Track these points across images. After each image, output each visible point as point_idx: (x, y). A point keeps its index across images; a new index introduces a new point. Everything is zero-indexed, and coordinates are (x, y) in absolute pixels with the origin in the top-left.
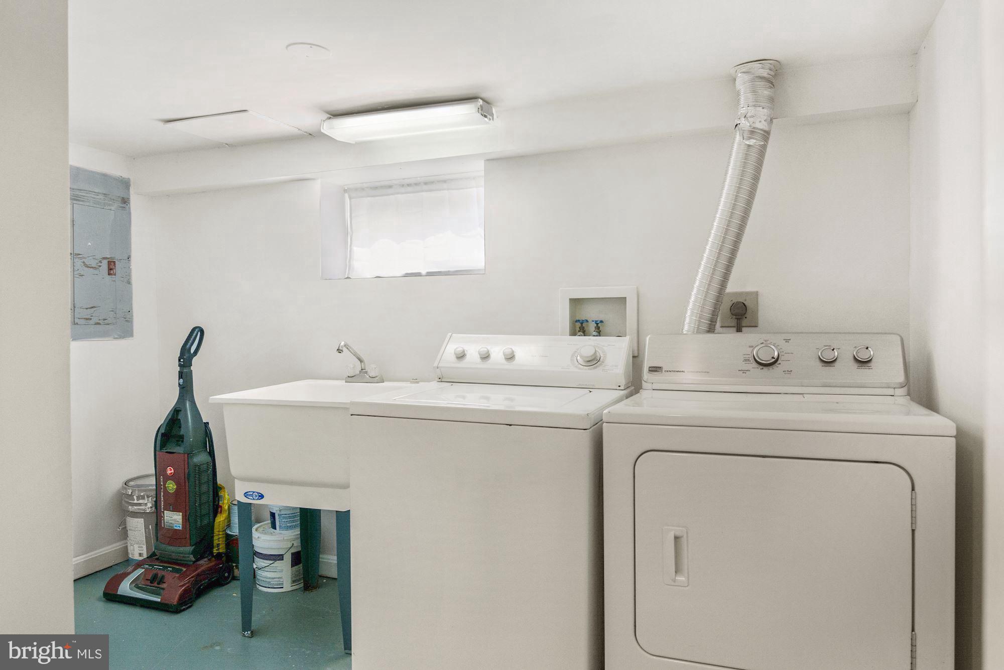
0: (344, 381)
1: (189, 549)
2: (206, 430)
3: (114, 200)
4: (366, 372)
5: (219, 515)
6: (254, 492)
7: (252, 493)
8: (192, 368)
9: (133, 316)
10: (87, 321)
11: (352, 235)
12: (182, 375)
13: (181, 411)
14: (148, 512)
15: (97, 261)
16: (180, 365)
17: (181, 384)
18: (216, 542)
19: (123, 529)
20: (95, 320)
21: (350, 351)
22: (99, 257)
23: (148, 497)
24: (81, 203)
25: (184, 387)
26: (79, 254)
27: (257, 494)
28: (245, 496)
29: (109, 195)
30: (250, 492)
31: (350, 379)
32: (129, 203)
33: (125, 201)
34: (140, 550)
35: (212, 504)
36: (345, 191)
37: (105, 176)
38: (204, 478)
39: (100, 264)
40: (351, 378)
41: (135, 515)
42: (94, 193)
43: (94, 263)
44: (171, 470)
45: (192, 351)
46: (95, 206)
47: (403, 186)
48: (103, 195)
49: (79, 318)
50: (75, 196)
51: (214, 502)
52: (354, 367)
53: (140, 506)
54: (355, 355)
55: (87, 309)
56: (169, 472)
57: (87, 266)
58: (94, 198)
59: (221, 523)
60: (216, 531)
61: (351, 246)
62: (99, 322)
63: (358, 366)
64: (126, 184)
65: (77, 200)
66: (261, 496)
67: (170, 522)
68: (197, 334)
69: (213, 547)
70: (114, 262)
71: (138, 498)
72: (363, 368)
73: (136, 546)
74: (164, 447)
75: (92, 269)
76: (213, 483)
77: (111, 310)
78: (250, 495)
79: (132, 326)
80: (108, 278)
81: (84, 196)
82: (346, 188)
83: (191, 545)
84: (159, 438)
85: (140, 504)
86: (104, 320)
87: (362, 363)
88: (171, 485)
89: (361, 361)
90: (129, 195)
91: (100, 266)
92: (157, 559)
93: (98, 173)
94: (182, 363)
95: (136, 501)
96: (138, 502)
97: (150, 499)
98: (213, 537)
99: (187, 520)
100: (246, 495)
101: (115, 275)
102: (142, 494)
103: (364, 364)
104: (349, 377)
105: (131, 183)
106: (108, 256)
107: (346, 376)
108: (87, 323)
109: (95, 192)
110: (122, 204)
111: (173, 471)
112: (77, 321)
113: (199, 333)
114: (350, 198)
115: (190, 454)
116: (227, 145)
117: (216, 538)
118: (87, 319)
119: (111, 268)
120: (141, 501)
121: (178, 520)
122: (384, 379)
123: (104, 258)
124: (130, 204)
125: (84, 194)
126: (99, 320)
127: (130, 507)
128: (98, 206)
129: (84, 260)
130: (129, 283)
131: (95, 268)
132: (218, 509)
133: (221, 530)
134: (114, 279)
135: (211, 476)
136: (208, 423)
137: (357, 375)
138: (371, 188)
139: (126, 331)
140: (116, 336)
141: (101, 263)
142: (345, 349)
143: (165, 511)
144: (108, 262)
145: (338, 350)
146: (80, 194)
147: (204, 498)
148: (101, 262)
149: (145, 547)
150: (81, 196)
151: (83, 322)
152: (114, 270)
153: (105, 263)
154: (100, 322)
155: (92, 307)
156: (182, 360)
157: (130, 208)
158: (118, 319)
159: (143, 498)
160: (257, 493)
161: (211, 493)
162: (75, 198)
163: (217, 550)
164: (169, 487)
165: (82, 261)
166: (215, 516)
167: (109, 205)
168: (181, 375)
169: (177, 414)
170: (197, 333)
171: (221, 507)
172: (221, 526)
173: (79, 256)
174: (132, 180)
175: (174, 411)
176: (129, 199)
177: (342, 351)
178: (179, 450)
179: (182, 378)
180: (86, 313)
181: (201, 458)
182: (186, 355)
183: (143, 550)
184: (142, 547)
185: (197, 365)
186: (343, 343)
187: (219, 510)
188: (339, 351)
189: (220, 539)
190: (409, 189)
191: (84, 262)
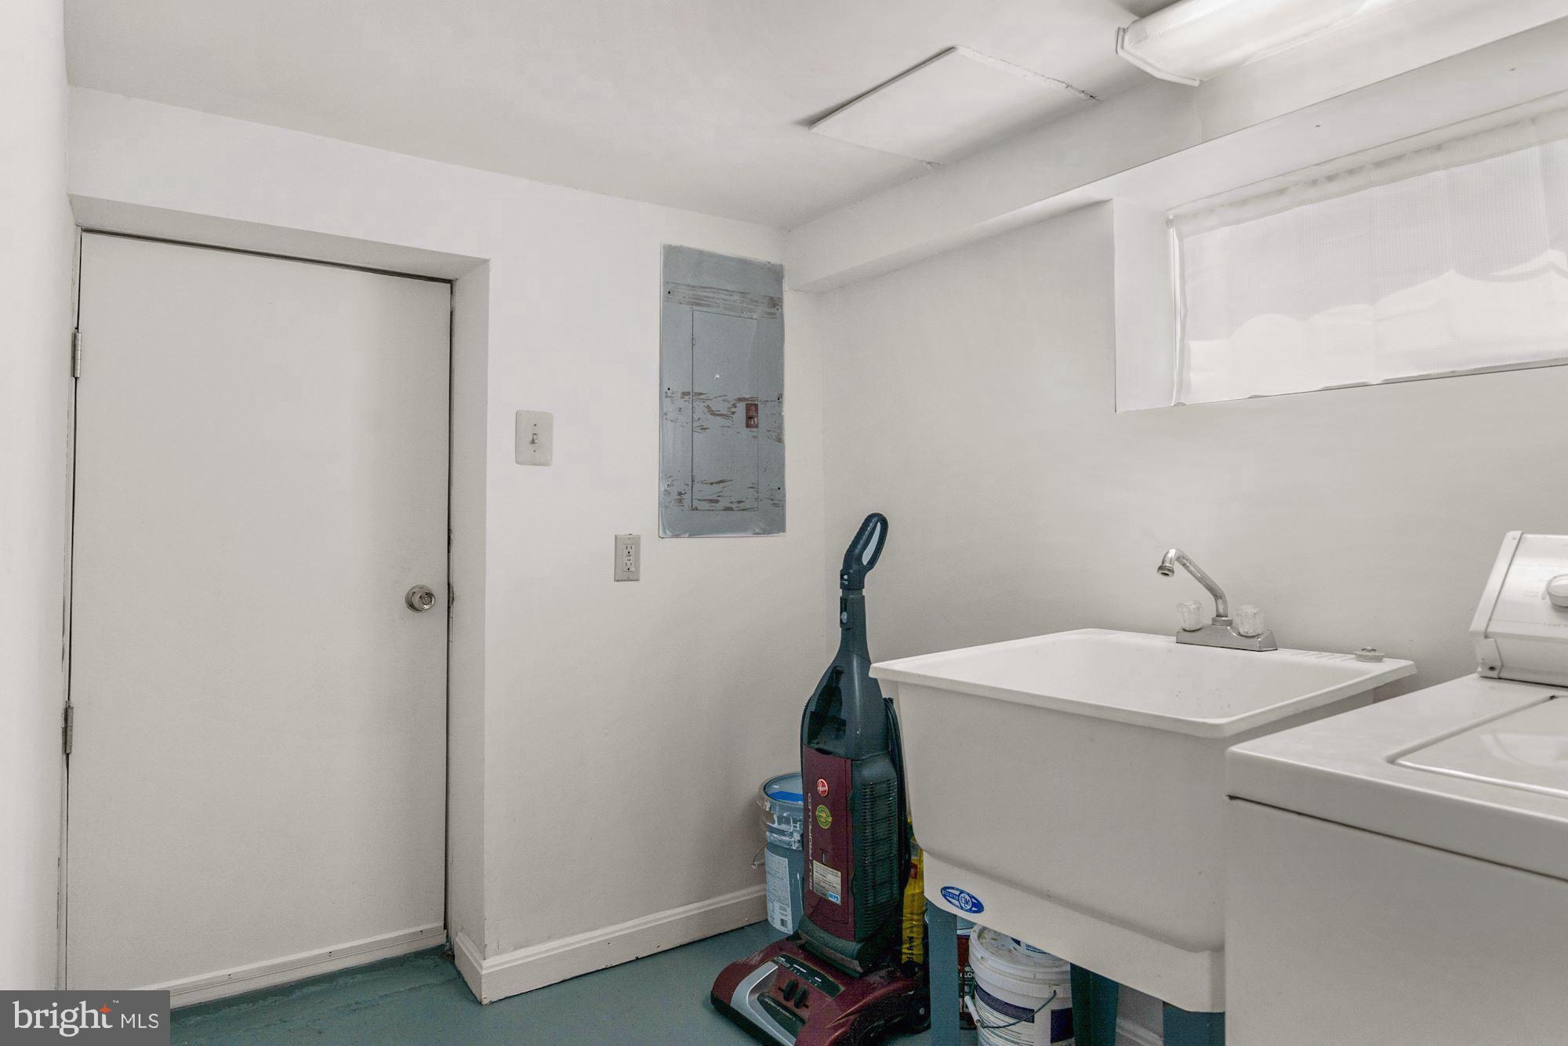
0: (1174, 639)
1: (853, 946)
2: (887, 712)
3: (757, 302)
4: (1230, 623)
5: (911, 881)
6: (962, 892)
7: (957, 893)
8: (865, 592)
9: (785, 496)
10: (713, 504)
11: (1185, 316)
12: (846, 605)
13: (843, 672)
14: (794, 848)
15: (729, 405)
16: (842, 586)
17: (844, 621)
18: (906, 934)
19: (759, 865)
20: (724, 503)
21: (1191, 572)
22: (732, 396)
23: (795, 822)
24: (705, 309)
25: (849, 629)
26: (701, 394)
27: (968, 898)
28: (944, 896)
29: (748, 294)
30: (953, 888)
31: (1187, 637)
32: (781, 306)
33: (775, 303)
34: (782, 914)
35: (895, 862)
36: (1169, 223)
37: (744, 263)
38: (882, 811)
39: (734, 410)
40: (1190, 635)
41: (775, 848)
42: (725, 293)
43: (723, 408)
44: (823, 786)
45: (865, 560)
46: (727, 313)
47: (1314, 182)
48: (740, 294)
49: (699, 500)
50: (696, 299)
51: (900, 857)
52: (1198, 608)
53: (784, 835)
54: (1204, 581)
55: (712, 484)
56: (820, 789)
57: (713, 414)
58: (726, 300)
59: (916, 898)
60: (906, 911)
61: (1183, 339)
62: (731, 505)
63: (1209, 607)
64: (776, 274)
65: (697, 304)
66: (978, 907)
67: (822, 884)
68: (875, 526)
69: (901, 943)
70: (756, 406)
71: (781, 820)
72: (1221, 611)
73: (777, 905)
74: (814, 739)
75: (719, 418)
76: (900, 820)
77: (751, 485)
78: (953, 896)
79: (784, 514)
80: (745, 432)
81: (709, 298)
82: (1171, 217)
83: (855, 939)
84: (807, 720)
85: (782, 833)
86: (739, 502)
87: (1220, 601)
88: (825, 815)
89: (1217, 595)
90: (781, 292)
91: (734, 413)
92: (802, 947)
93: (732, 259)
94: (846, 583)
95: (776, 825)
96: (780, 827)
97: (798, 825)
98: (901, 922)
99: (850, 890)
100: (946, 892)
101: (757, 426)
102: (785, 815)
103: (1225, 602)
104: (1185, 630)
105: (786, 273)
106: (747, 396)
107: (1178, 628)
108: (712, 508)
109: (726, 290)
110: (769, 308)
111: (826, 788)
112: (696, 504)
113: (879, 523)
114: (1181, 237)
115: (855, 761)
116: (929, 166)
117: (906, 925)
118: (712, 501)
119: (750, 419)
120: (784, 827)
121: (834, 885)
122: (1277, 644)
123: (740, 400)
124: (782, 309)
125: (710, 295)
126: (731, 502)
127: (768, 833)
128: (732, 313)
129: (708, 403)
130: (780, 440)
131: (724, 415)
132: (909, 871)
133: (915, 912)
134: (755, 434)
135: (895, 808)
136: (891, 700)
137: (1209, 626)
138: (1231, 204)
139: (774, 523)
140: (757, 530)
141: (736, 407)
142: (1177, 567)
143: (814, 861)
144: (747, 405)
145: (1161, 568)
146: (705, 294)
147: (882, 850)
148: (734, 406)
149: (789, 910)
150: (706, 297)
151: (706, 505)
152: (756, 419)
153: (742, 407)
154: (733, 506)
155: (721, 482)
156: (846, 577)
157: (782, 314)
158: (761, 500)
159: (787, 822)
160: (968, 894)
161: (895, 838)
162: (697, 301)
163: (908, 949)
164: (820, 816)
165: (705, 404)
166: (903, 884)
167: (750, 311)
168: (844, 605)
169: (838, 680)
170: (876, 524)
171: (915, 867)
172: (916, 903)
173: (701, 397)
174: (786, 267)
175: (832, 673)
176: (781, 300)
177: (1173, 572)
178: (838, 747)
179: (845, 611)
180: (710, 492)
181: (876, 769)
182: (854, 568)
183: (786, 916)
184: (785, 910)
185: (873, 586)
186: (1172, 553)
187: (913, 870)
188: (1165, 571)
189: (915, 929)
190: (1333, 187)
191: (708, 407)
